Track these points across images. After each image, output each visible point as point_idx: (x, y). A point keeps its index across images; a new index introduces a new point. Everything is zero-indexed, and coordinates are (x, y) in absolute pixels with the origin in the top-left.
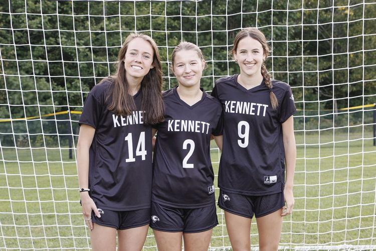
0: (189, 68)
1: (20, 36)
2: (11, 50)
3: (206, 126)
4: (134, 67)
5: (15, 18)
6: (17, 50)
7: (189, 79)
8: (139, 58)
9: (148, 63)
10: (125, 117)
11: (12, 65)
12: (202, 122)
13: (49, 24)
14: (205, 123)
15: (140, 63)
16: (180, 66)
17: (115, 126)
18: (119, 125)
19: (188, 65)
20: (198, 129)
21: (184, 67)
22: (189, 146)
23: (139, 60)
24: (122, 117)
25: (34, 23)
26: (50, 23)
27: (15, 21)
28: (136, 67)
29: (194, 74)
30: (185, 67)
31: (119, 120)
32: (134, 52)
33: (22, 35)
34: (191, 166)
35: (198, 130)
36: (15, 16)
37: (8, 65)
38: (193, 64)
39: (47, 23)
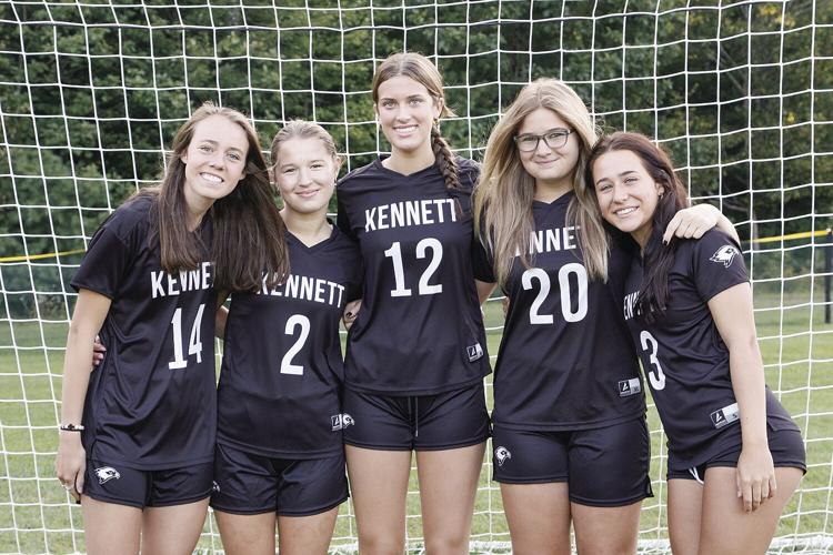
0: (307, 176)
1: (41, 71)
2: (22, 103)
3: (337, 290)
4: (206, 176)
5: (31, 32)
6: (33, 102)
7: (308, 198)
8: (219, 159)
9: (236, 170)
10: (176, 276)
11: (23, 135)
12: (329, 283)
13: (106, 45)
14: (335, 285)
15: (221, 169)
16: (290, 170)
17: (155, 295)
18: (163, 294)
19: (305, 170)
20: (321, 295)
21: (296, 173)
22: (298, 328)
23: (220, 163)
24: (170, 277)
25: (74, 42)
26: (108, 42)
27: (31, 38)
28: (211, 178)
29: (317, 187)
30: (300, 173)
31: (165, 284)
32: (209, 144)
33: (47, 68)
34: (298, 370)
35: (320, 297)
36: (32, 27)
37: (16, 135)
38: (316, 166)
39: (101, 42)
